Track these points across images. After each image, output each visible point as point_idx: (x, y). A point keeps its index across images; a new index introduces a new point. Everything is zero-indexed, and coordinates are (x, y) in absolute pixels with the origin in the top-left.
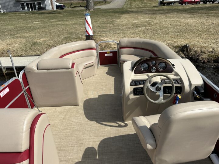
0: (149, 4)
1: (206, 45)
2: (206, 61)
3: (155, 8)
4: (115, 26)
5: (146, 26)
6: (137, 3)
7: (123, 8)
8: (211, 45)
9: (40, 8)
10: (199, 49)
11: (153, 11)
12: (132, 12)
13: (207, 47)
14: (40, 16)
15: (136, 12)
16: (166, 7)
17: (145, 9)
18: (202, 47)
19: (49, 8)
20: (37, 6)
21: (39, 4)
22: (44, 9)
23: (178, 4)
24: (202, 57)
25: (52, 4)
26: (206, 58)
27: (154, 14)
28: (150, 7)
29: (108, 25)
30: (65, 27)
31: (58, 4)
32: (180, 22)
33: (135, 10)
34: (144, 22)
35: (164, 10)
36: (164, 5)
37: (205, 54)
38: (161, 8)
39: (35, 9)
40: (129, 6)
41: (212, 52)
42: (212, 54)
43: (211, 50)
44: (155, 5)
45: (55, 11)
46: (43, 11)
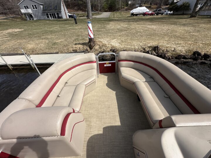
1: (169, 45)
2: (171, 58)
3: (129, 18)
4: (107, 30)
5: (127, 31)
6: (117, 14)
7: (109, 17)
8: (172, 46)
9: (59, 17)
10: (165, 49)
12: (116, 20)
13: (170, 47)
14: (59, 22)
15: (118, 20)
18: (167, 47)
19: (64, 17)
20: (56, 16)
21: (58, 14)
22: (61, 18)
23: (142, 15)
24: (168, 54)
25: (66, 15)
26: (170, 55)
27: (129, 22)
29: (102, 29)
30: (74, 31)
32: (148, 28)
34: (125, 28)
36: (134, 16)
38: (132, 18)
39: (56, 18)
40: (113, 16)
41: (174, 51)
42: (174, 53)
43: (173, 49)
44: (128, 16)
45: (68, 19)
46: (61, 19)
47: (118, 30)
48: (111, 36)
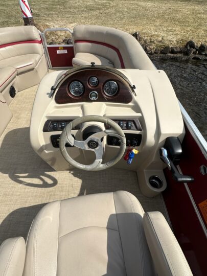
1: (156, 33)
2: (153, 52)
4: (66, 8)
5: (99, 9)
8: (161, 34)
10: (149, 38)
13: (158, 36)
18: (152, 36)
24: (150, 47)
26: (154, 48)
29: (58, 6)
32: (138, 6)
34: (100, 5)
37: (153, 44)
41: (161, 41)
42: (160, 44)
43: (160, 39)
47: (86, 8)
48: (69, 17)
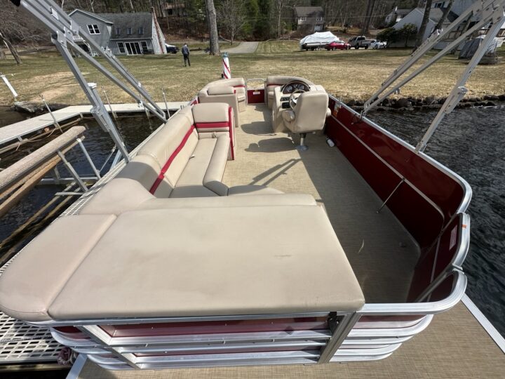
0: (289, 48)
3: (296, 54)
6: (273, 46)
7: (255, 53)
9: (146, 51)
11: (293, 57)
16: (309, 53)
17: (283, 54)
19: (158, 51)
20: (141, 48)
21: (144, 44)
23: (324, 49)
25: (161, 46)
28: (289, 53)
31: (168, 46)
33: (272, 55)
35: (305, 56)
36: (307, 50)
38: (302, 54)
39: (139, 53)
40: (263, 51)
44: (296, 50)
